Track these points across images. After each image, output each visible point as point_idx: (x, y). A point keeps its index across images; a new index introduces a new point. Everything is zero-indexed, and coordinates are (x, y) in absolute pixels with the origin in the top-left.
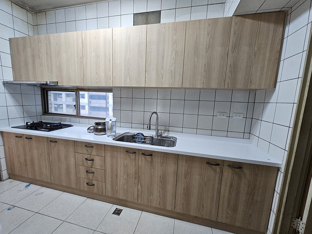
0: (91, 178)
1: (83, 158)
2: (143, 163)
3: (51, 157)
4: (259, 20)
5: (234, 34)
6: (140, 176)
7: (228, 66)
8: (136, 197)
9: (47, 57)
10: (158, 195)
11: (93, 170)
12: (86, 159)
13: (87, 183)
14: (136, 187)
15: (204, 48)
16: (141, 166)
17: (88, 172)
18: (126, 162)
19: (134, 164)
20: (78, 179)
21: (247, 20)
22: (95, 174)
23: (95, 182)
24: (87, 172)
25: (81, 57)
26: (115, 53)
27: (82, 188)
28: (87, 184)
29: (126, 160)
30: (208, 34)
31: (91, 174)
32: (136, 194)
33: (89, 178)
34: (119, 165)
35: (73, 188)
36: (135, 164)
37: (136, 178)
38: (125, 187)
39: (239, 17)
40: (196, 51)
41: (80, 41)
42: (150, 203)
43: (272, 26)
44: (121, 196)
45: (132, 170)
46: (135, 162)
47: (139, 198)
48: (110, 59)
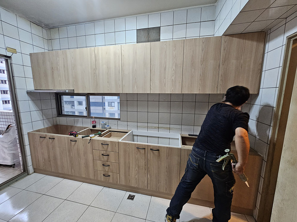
0: (107, 170)
1: (100, 154)
2: (152, 157)
3: (71, 154)
4: (243, 39)
5: (224, 50)
6: (149, 167)
7: (220, 76)
8: (146, 184)
9: (64, 69)
10: (165, 183)
11: (108, 163)
12: (102, 154)
13: (103, 175)
14: (146, 176)
15: (200, 61)
16: (150, 159)
17: (105, 165)
18: (137, 156)
19: (143, 157)
20: (95, 171)
21: (234, 38)
22: (111, 167)
23: (110, 174)
24: (103, 165)
25: (94, 69)
26: (124, 65)
27: (99, 179)
30: (202, 50)
31: (107, 167)
32: (146, 182)
33: (105, 170)
34: (131, 159)
35: (91, 179)
36: (145, 158)
37: (145, 169)
38: (136, 176)
39: (227, 37)
40: (193, 63)
41: (94, 56)
42: (158, 189)
43: (255, 43)
44: (133, 184)
45: (142, 162)
46: (145, 156)
47: (149, 185)
48: (119, 70)
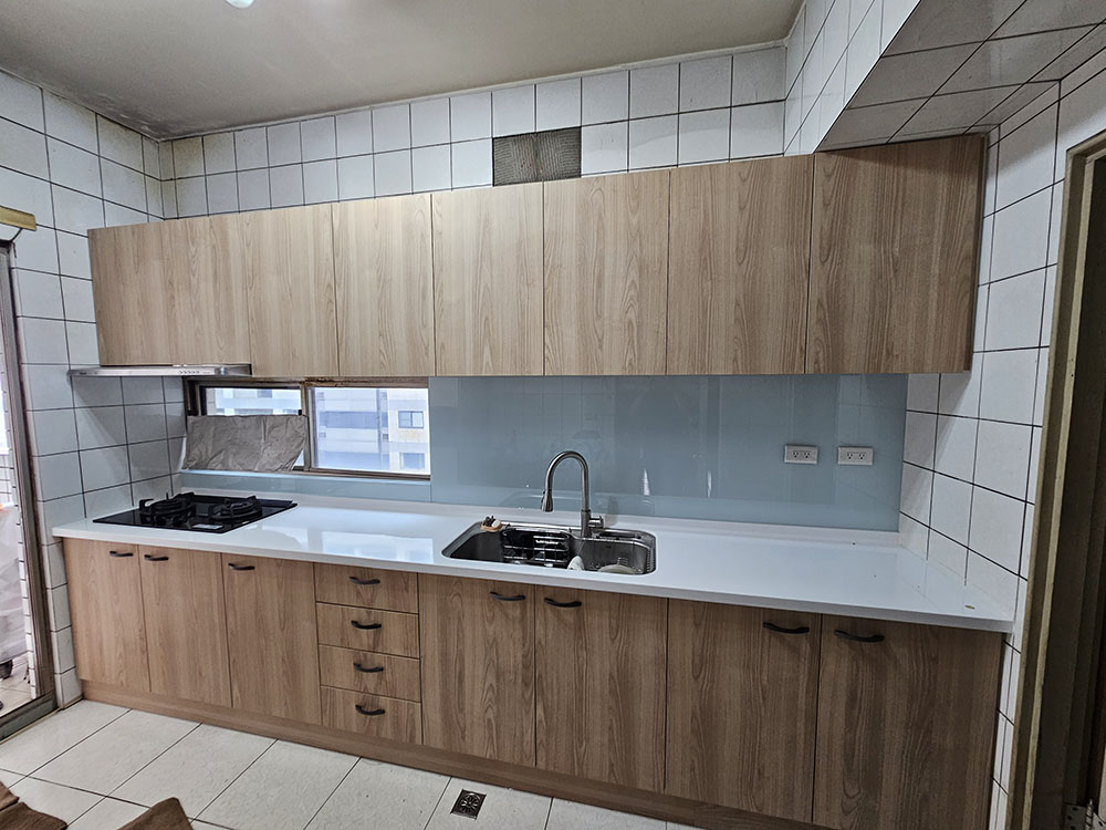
0: (371, 687)
1: (343, 617)
2: (550, 633)
3: (230, 619)
4: (898, 164)
5: (826, 205)
6: (540, 676)
7: (814, 306)
8: (529, 748)
9: (215, 286)
10: (606, 741)
11: (378, 659)
12: (355, 623)
13: (357, 706)
14: (527, 713)
15: (733, 249)
16: (543, 643)
17: (363, 667)
18: (491, 630)
19: (518, 634)
20: (325, 693)
21: (861, 163)
22: (388, 676)
23: (385, 702)
24: (358, 666)
25: (329, 285)
26: (441, 270)
27: (340, 725)
28: (359, 708)
29: (491, 623)
30: (742, 209)
31: (371, 674)
32: (529, 737)
33: (366, 688)
34: (468, 641)
35: (308, 725)
36: (524, 638)
37: (526, 685)
38: (491, 715)
39: (834, 157)
40: (705, 259)
41: (327, 235)
42: (580, 767)
43: (942, 180)
44: (478, 746)
45: (512, 655)
46: (524, 629)
47: (541, 753)
48: (425, 288)
